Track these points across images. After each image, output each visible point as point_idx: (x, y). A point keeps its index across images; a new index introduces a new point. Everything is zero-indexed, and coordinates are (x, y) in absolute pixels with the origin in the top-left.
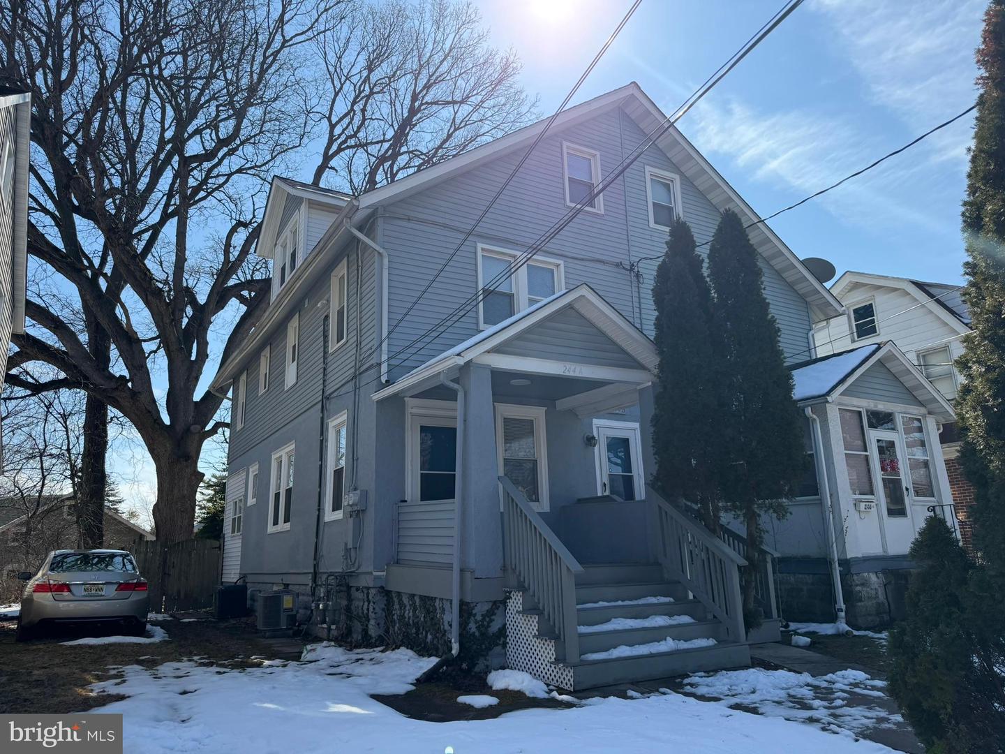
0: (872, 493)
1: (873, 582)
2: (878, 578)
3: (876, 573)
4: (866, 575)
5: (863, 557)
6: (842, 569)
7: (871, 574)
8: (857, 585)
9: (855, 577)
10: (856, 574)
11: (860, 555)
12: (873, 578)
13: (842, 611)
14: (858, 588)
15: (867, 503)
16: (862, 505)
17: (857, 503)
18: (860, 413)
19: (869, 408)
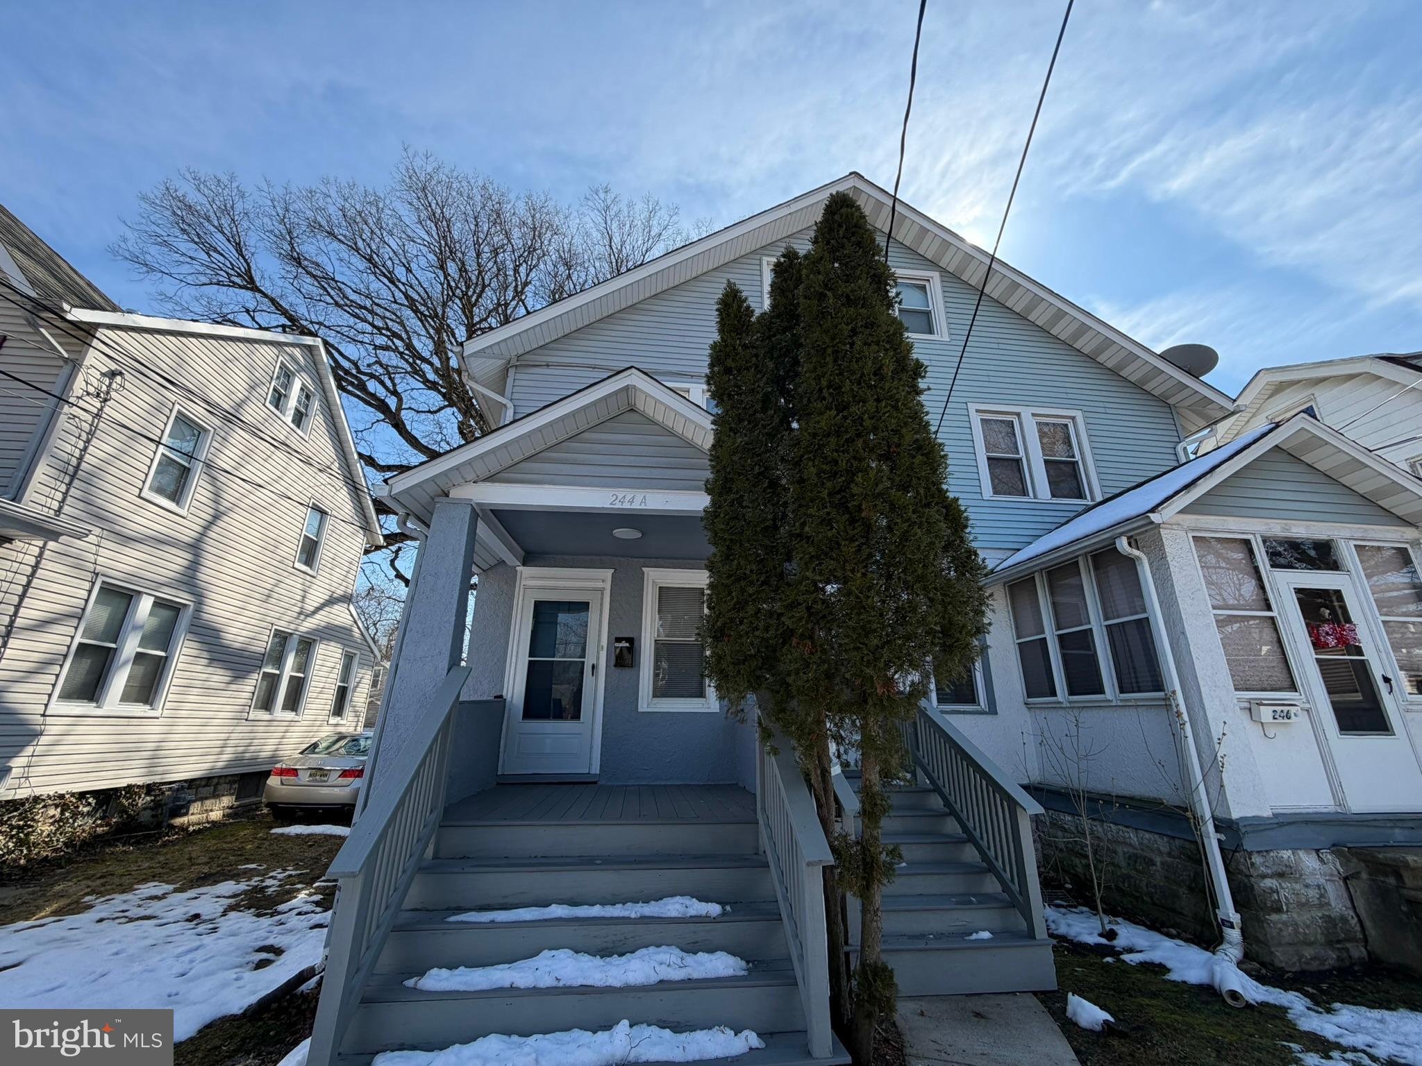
0: (1293, 687)
1: (1307, 871)
2: (1322, 860)
3: (1317, 851)
4: (1286, 854)
5: (1276, 816)
6: (1223, 837)
7: (1301, 854)
8: (1264, 876)
9: (1257, 859)
10: (1259, 852)
11: (1267, 813)
12: (1309, 861)
13: (1232, 927)
14: (1269, 883)
15: (1279, 709)
16: (1266, 713)
17: (1254, 707)
18: (1247, 543)
19: (1269, 534)
